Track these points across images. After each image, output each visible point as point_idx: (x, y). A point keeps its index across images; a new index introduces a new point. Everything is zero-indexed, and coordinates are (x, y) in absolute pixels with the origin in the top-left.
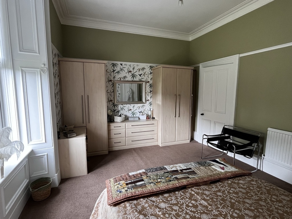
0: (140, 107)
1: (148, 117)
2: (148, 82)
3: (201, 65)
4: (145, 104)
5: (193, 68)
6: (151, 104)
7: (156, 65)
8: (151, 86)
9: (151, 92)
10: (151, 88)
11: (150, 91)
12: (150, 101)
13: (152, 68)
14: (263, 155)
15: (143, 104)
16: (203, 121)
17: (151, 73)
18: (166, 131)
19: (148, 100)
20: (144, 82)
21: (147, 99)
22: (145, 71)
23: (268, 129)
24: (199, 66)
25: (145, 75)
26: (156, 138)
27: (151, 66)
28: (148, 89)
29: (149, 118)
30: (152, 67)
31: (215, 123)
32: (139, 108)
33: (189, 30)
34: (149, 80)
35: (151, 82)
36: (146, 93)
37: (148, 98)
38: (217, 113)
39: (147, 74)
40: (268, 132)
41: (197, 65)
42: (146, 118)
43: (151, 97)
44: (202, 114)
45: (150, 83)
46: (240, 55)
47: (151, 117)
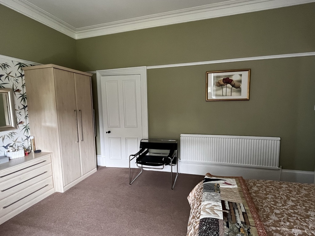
0: (6, 137)
1: (27, 153)
2: (18, 91)
3: (98, 73)
4: (15, 131)
5: (91, 75)
6: (27, 129)
7: (31, 64)
8: (24, 98)
9: (25, 107)
10: (24, 101)
11: (23, 107)
12: (25, 124)
13: (23, 68)
14: (179, 159)
15: (11, 131)
16: (110, 140)
17: (22, 76)
18: (68, 166)
19: (21, 123)
20: (9, 89)
21: (18, 121)
22: (8, 70)
23: (181, 135)
24: (95, 73)
25: (10, 77)
26: (51, 183)
27: (20, 64)
28: (19, 103)
29: (29, 153)
30: (23, 66)
31: (126, 139)
32: (3, 139)
33: (78, 24)
34: (20, 87)
35: (24, 91)
36: (16, 110)
37: (21, 118)
38: (128, 127)
39: (14, 76)
40: (181, 137)
41: (94, 72)
42: (24, 155)
43: (26, 116)
44: (109, 132)
45: (22, 92)
46: (147, 67)
47: (33, 151)
